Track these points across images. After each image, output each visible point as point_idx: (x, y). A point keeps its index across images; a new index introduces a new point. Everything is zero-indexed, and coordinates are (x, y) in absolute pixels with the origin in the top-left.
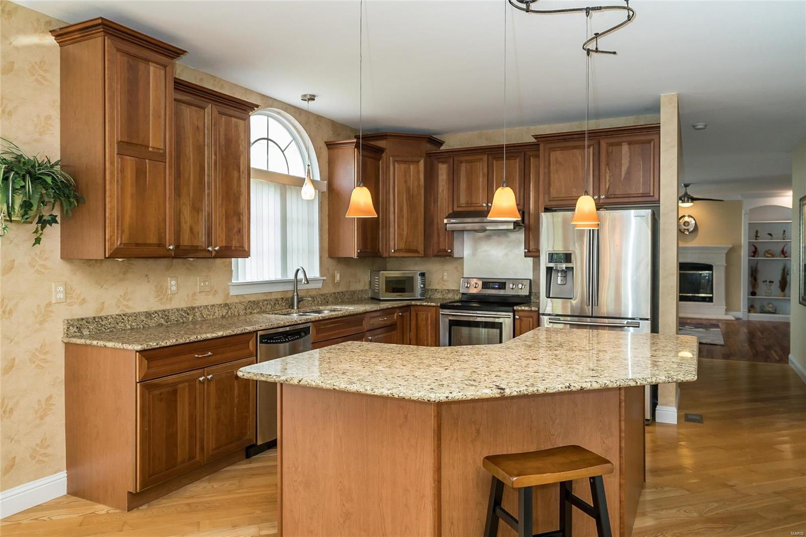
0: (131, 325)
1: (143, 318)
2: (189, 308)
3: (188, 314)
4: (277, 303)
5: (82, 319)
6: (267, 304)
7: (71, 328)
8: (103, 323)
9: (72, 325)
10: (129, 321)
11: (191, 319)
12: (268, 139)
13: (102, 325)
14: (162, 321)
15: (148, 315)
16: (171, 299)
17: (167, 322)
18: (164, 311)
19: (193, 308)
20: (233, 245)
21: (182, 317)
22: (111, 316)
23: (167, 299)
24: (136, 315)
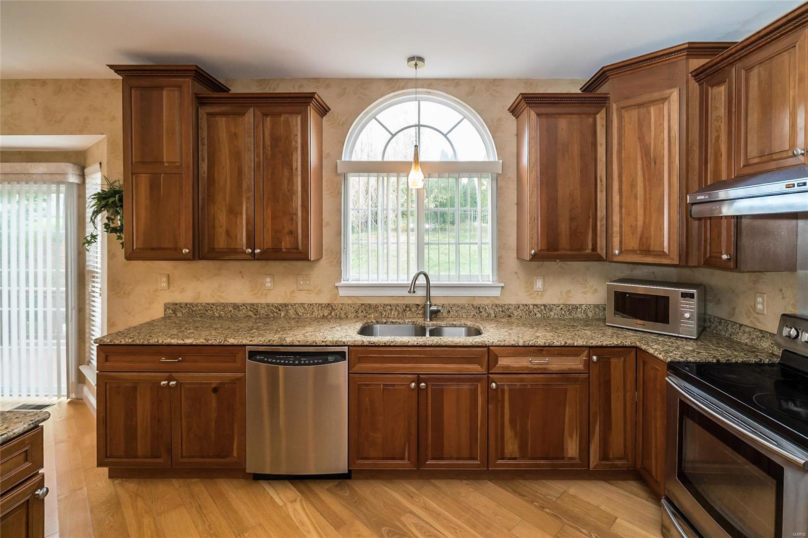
0: (219, 314)
1: (230, 309)
2: (281, 305)
3: (279, 310)
4: (408, 309)
5: (176, 304)
6: (391, 310)
7: (167, 310)
8: (194, 309)
9: (168, 308)
10: (217, 310)
11: (283, 314)
12: (419, 126)
13: (193, 311)
14: (251, 313)
15: (236, 306)
16: (266, 295)
17: (256, 315)
18: (253, 305)
19: (286, 305)
20: (283, 247)
21: (273, 312)
22: (201, 304)
23: (262, 294)
24: (225, 305)
